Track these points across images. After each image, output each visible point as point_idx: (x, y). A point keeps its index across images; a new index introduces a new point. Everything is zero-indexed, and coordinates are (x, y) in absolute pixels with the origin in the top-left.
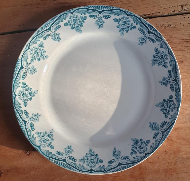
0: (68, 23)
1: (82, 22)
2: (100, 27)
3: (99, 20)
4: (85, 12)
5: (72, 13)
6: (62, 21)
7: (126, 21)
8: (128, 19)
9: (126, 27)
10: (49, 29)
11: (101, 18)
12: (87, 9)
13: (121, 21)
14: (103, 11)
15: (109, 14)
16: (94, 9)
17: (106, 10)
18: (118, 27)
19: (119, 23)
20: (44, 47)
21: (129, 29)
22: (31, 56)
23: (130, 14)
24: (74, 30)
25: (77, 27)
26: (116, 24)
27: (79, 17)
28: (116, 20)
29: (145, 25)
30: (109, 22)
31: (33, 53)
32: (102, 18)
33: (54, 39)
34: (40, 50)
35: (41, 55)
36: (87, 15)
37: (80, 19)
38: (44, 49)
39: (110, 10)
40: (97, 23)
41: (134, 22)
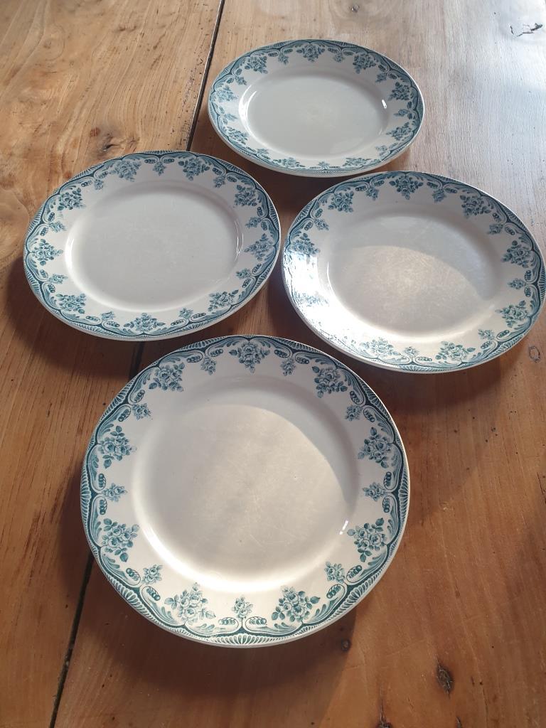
0: (122, 553)
1: (116, 527)
2: (123, 492)
3: (110, 495)
4: (96, 524)
5: (99, 548)
6: (118, 567)
7: (107, 446)
8: (103, 442)
9: (118, 444)
10: (137, 591)
11: (105, 491)
12: (89, 519)
13: (108, 454)
14: (91, 489)
15: (97, 478)
16: (88, 506)
17: (89, 483)
18: (120, 458)
19: (112, 458)
20: (176, 597)
21: (122, 438)
22: (199, 620)
23: (94, 440)
24: (133, 540)
25: (126, 535)
26: (115, 462)
27: (106, 533)
28: (107, 464)
29: (113, 412)
30: (112, 475)
31: (193, 615)
32: (105, 489)
33: (156, 577)
34: (183, 603)
35: (193, 599)
36: (101, 518)
37: (111, 530)
38: (179, 596)
39: (89, 476)
40: (116, 499)
41: (109, 430)
